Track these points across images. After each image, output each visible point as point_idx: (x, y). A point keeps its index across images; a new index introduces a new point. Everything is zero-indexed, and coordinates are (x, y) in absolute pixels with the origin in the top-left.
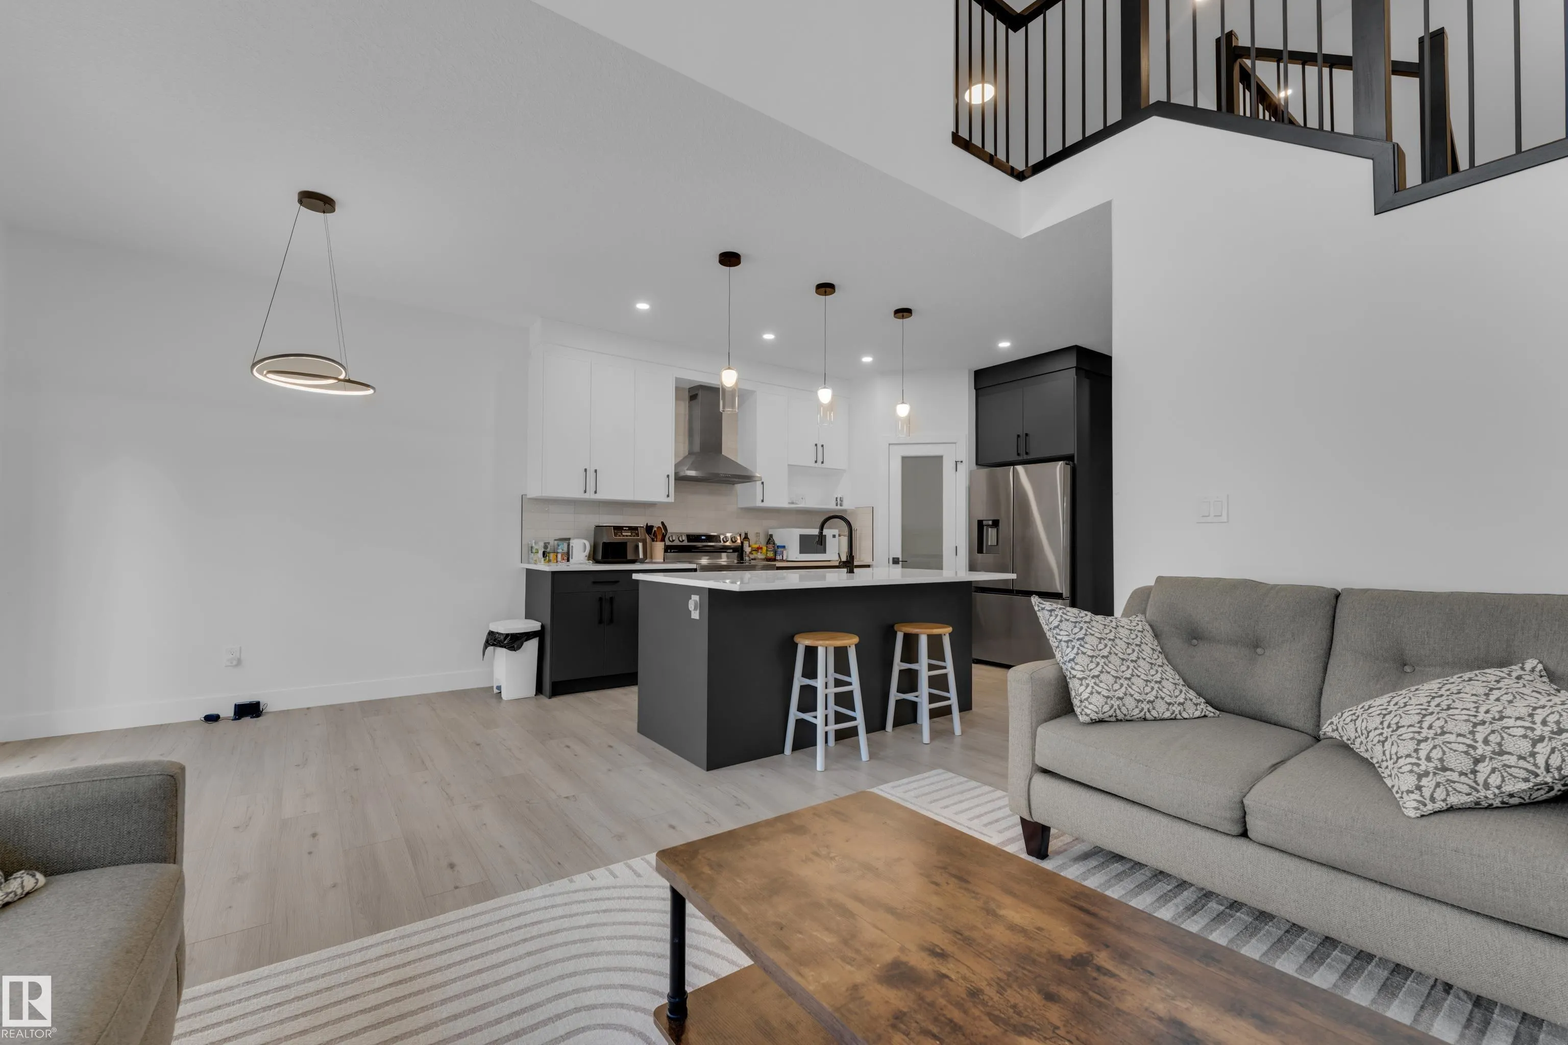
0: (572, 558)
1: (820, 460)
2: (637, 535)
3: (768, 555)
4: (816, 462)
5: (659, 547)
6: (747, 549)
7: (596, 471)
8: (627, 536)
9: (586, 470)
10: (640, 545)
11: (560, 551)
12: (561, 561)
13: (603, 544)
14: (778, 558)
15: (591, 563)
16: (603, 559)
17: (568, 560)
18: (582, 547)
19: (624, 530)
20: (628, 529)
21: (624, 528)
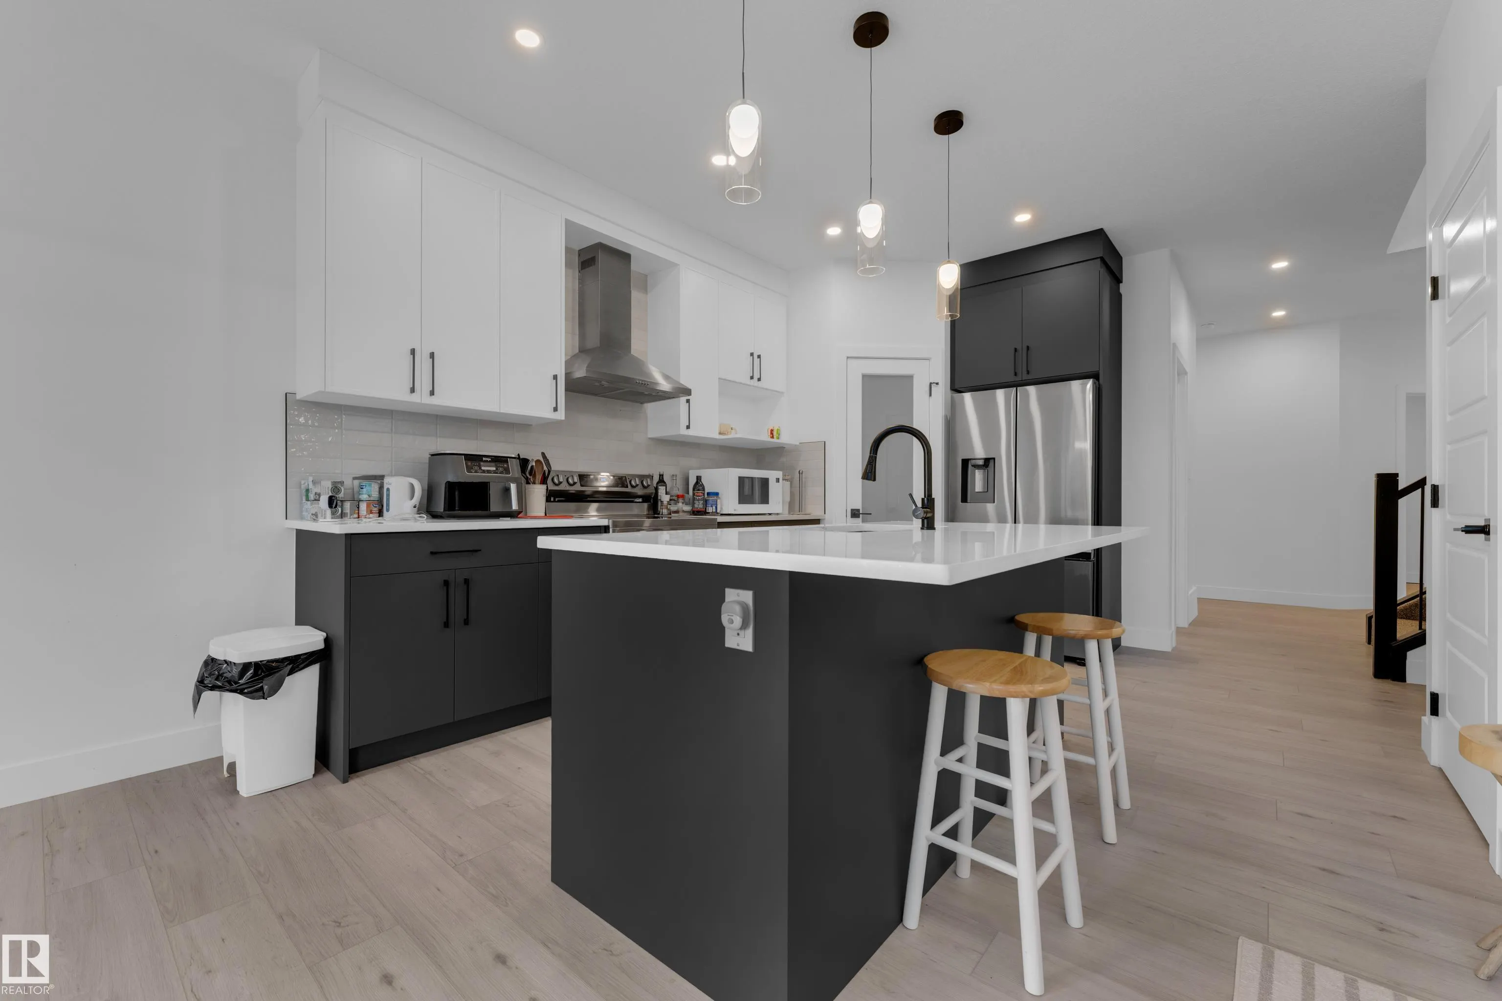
0: (388, 510)
1: (756, 376)
2: (507, 471)
3: (696, 506)
4: (752, 378)
5: (538, 493)
6: (665, 498)
7: (432, 355)
8: (489, 472)
9: (413, 352)
10: (513, 487)
11: (364, 497)
12: (367, 516)
13: (445, 486)
14: (710, 510)
15: (424, 517)
16: (446, 511)
17: (380, 514)
18: (407, 491)
19: (482, 461)
20: (490, 459)
21: (484, 459)
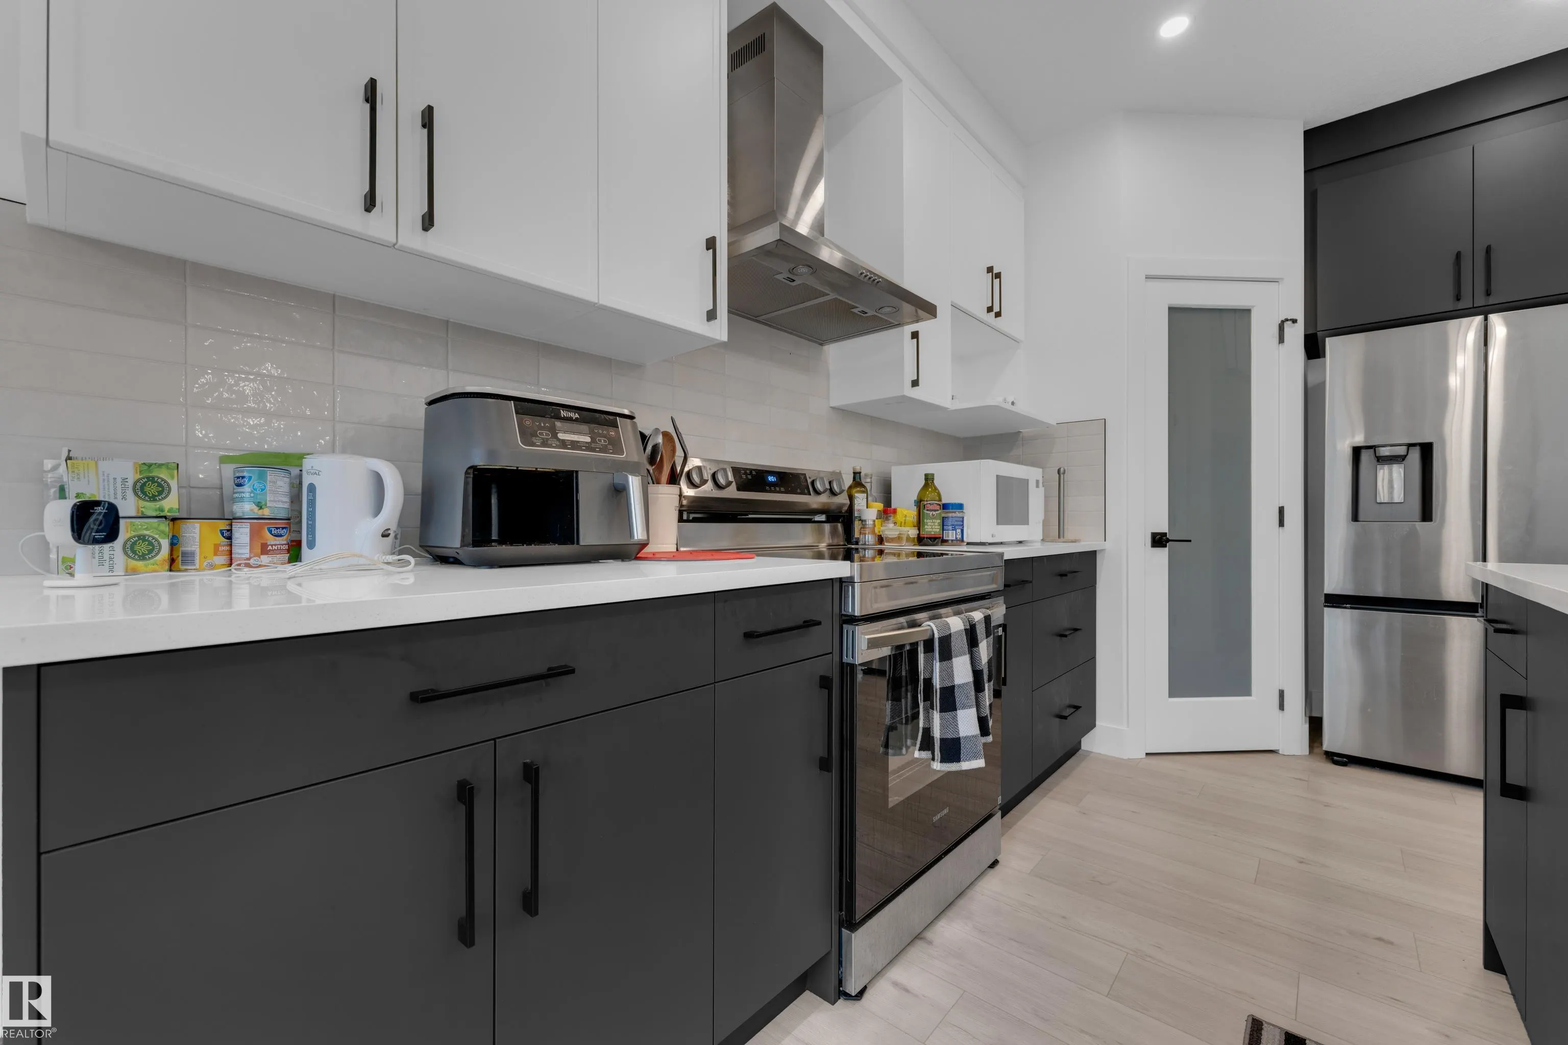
0: (311, 545)
1: (995, 308)
3: (926, 528)
4: (988, 310)
5: (666, 505)
6: (866, 514)
7: (428, 118)
8: (575, 445)
9: (368, 90)
10: (634, 483)
12: (252, 562)
13: (466, 478)
14: (951, 535)
15: (409, 563)
16: (467, 546)
17: (294, 552)
18: (362, 492)
19: (559, 418)
20: (577, 416)
21: (563, 413)
